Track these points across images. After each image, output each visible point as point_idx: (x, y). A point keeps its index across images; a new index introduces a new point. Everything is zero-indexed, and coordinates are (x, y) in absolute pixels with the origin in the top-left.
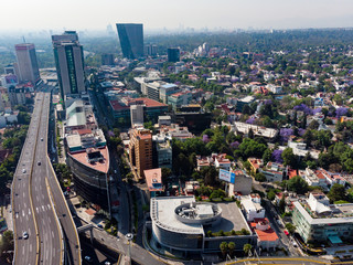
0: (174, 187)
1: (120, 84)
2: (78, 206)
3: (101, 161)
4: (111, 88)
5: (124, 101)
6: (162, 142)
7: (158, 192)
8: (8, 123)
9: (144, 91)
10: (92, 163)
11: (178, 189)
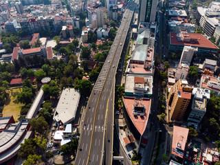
0: (195, 150)
1: (184, 13)
2: (121, 128)
3: (142, 117)
4: (175, 17)
5: (181, 35)
6: (199, 100)
7: (178, 158)
8: (103, 36)
9: (202, 23)
10: (136, 117)
11: (197, 153)
